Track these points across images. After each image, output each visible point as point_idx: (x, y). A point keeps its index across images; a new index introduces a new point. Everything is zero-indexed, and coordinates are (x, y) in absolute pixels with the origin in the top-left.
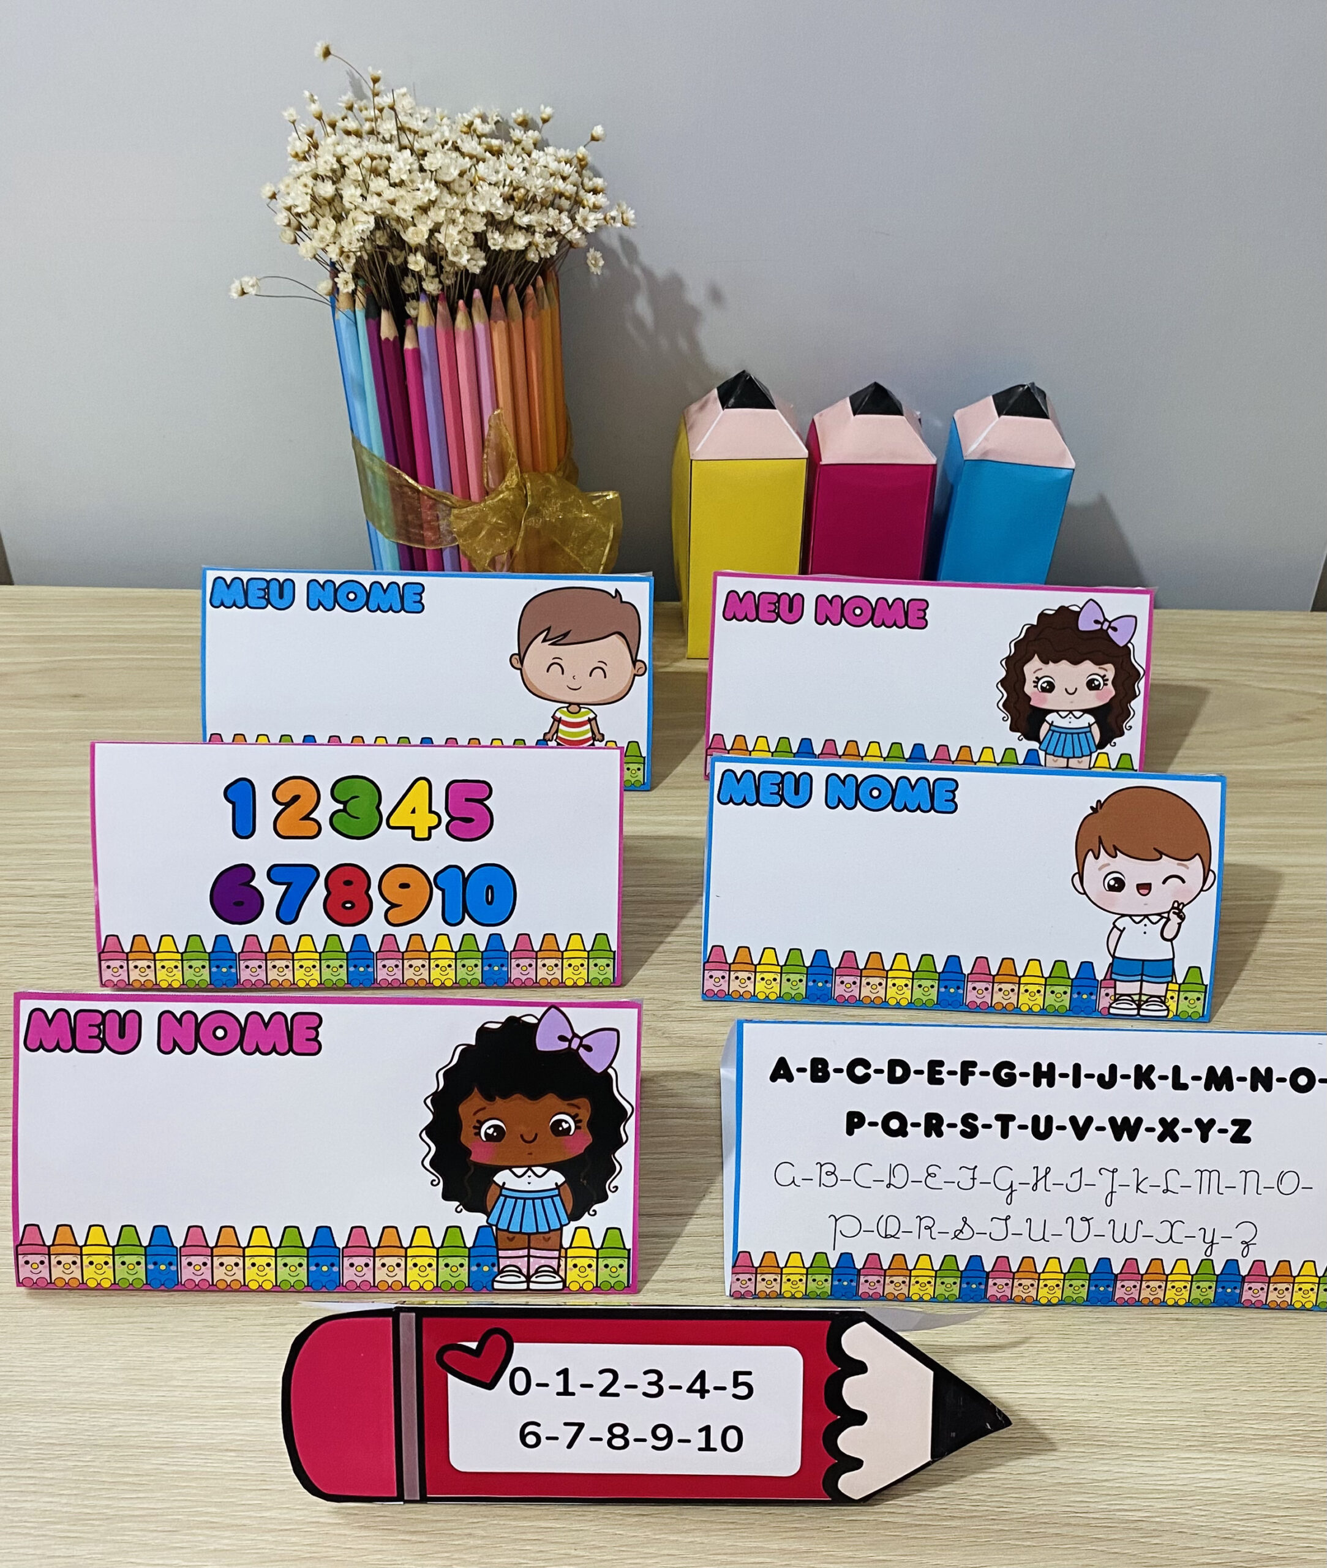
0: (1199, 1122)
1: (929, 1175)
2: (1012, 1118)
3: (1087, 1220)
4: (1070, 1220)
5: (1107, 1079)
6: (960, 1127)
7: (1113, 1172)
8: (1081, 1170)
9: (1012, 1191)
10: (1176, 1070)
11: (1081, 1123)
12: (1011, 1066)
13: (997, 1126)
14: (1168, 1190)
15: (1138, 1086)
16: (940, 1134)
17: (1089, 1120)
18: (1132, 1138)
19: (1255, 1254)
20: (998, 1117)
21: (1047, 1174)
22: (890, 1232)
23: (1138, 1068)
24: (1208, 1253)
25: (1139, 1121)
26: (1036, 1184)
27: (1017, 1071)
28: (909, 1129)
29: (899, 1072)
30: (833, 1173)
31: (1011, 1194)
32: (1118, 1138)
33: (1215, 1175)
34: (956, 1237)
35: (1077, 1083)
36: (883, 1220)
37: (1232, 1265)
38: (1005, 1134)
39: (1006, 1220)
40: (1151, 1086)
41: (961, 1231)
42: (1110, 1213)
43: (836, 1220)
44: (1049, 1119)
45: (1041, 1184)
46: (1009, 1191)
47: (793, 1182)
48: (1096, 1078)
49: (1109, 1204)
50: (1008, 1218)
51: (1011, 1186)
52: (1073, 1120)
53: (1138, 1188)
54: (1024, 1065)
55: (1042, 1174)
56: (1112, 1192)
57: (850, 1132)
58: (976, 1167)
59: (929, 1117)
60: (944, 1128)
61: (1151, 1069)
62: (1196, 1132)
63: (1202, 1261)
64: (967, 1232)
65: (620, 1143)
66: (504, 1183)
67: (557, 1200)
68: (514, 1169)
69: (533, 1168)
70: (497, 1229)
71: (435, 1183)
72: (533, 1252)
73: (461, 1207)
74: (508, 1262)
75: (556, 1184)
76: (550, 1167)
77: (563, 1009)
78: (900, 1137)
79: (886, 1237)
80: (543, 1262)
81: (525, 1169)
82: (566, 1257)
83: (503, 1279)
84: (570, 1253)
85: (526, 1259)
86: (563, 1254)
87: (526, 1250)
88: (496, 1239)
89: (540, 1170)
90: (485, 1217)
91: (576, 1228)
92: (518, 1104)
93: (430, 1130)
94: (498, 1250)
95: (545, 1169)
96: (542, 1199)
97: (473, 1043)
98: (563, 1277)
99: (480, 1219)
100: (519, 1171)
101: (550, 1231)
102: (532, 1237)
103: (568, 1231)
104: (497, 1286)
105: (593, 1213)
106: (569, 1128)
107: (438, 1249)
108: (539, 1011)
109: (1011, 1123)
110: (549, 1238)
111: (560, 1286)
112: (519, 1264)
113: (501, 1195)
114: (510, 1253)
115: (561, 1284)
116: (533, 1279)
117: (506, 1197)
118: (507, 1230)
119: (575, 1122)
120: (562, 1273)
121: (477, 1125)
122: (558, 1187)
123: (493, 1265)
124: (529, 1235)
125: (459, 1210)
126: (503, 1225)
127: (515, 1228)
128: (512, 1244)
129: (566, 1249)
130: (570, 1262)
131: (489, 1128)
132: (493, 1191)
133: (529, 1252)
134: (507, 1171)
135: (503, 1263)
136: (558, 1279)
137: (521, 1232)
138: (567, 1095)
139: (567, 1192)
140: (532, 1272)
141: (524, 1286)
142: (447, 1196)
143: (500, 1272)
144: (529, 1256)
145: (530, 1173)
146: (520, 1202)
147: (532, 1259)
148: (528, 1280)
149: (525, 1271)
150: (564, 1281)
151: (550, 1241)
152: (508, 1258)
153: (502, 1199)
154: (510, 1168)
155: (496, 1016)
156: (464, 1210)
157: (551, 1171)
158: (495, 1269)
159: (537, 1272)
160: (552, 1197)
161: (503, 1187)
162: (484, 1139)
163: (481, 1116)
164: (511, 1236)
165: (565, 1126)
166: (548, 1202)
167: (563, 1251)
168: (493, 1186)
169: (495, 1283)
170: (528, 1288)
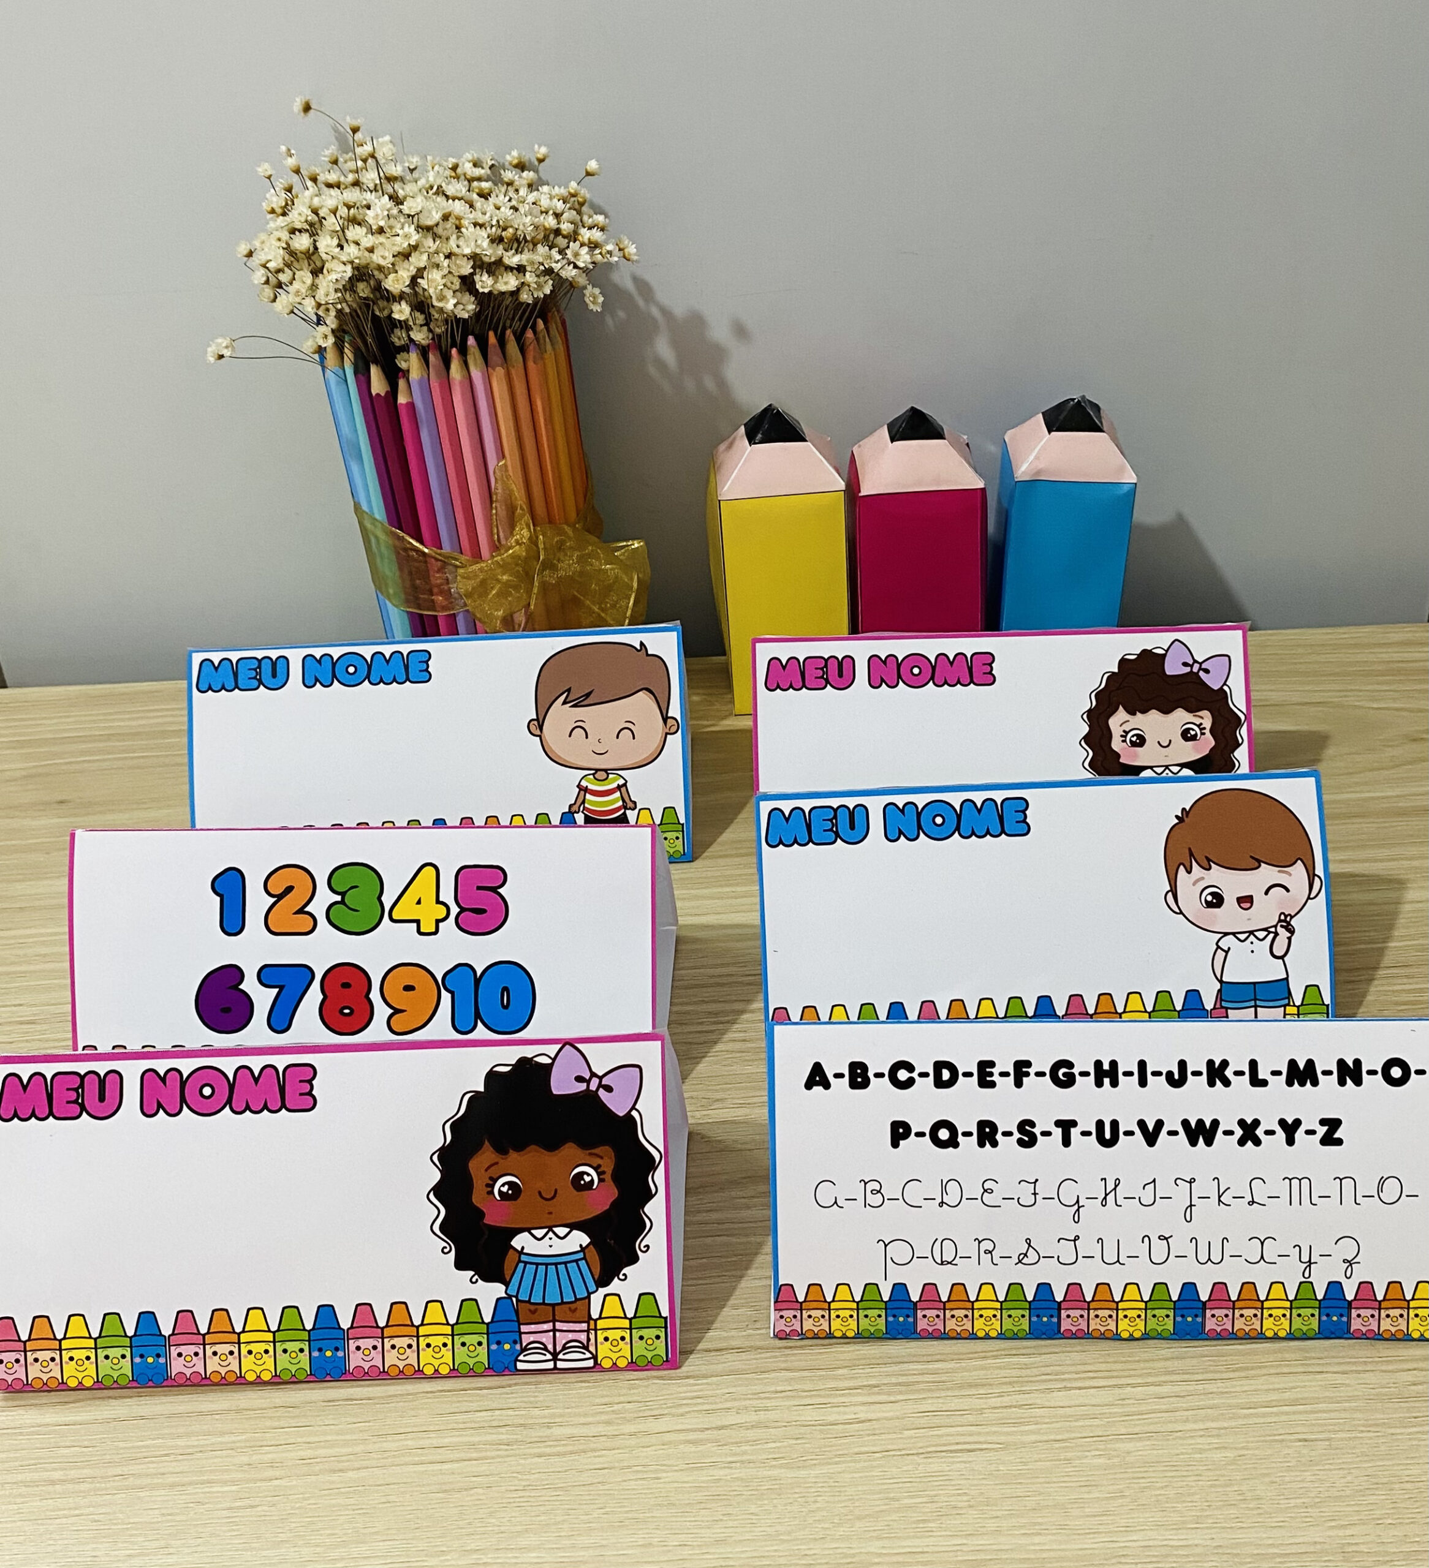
0: (1282, 1123)
1: (985, 1191)
2: (1074, 1123)
3: (1166, 1239)
4: (1146, 1239)
5: (1176, 1077)
6: (1017, 1135)
7: (1190, 1183)
8: (1154, 1181)
9: (1079, 1207)
10: (1253, 1064)
11: (1151, 1127)
12: (1069, 1065)
13: (1058, 1132)
14: (1253, 1202)
15: (1211, 1083)
16: (994, 1144)
17: (1159, 1124)
18: (1209, 1142)
19: (1360, 1274)
20: (1058, 1123)
21: (1116, 1186)
22: (948, 1257)
23: (1210, 1063)
24: (1307, 1275)
25: (1215, 1123)
26: (1105, 1198)
27: (1076, 1071)
28: (960, 1139)
29: (946, 1075)
30: (879, 1192)
31: (1078, 1210)
32: (1193, 1143)
33: (1305, 1182)
34: (1020, 1261)
35: (1143, 1083)
36: (938, 1243)
37: (1335, 1287)
38: (1066, 1142)
39: (1075, 1240)
40: (1227, 1083)
41: (1026, 1255)
42: (1191, 1230)
43: (886, 1246)
44: (1115, 1124)
45: (1111, 1197)
46: (1076, 1207)
47: (836, 1202)
48: (1164, 1076)
49: (1188, 1219)
50: (1077, 1238)
51: (1078, 1202)
52: (1142, 1124)
53: (1220, 1200)
54: (1083, 1063)
55: (1110, 1186)
56: (1191, 1206)
57: (895, 1144)
58: (1037, 1180)
59: (982, 1124)
60: (999, 1137)
61: (1225, 1064)
62: (1281, 1135)
63: (1301, 1283)
64: (1032, 1257)
65: (649, 1196)
66: (523, 1248)
67: (582, 1263)
68: (533, 1231)
69: (555, 1229)
70: (518, 1300)
71: (446, 1251)
72: (559, 1325)
73: (476, 1277)
74: (532, 1338)
75: (581, 1246)
76: (573, 1226)
77: (579, 1046)
78: (951, 1149)
79: (942, 1263)
80: (571, 1336)
81: (546, 1230)
82: (596, 1330)
83: (526, 1358)
84: (601, 1324)
85: (551, 1334)
86: (592, 1326)
87: (551, 1324)
88: (517, 1312)
89: (562, 1231)
90: (503, 1287)
91: (606, 1296)
92: (533, 1157)
93: (438, 1190)
94: (520, 1324)
95: (568, 1230)
96: (565, 1263)
97: (482, 1089)
98: (594, 1353)
99: (498, 1290)
100: (539, 1233)
101: (577, 1300)
102: (556, 1307)
103: (596, 1299)
104: (520, 1366)
105: (623, 1277)
106: (592, 1181)
107: (452, 1326)
108: (552, 1049)
109: (1072, 1130)
110: (576, 1309)
111: (591, 1363)
112: (544, 1340)
113: (520, 1261)
114: (533, 1328)
115: (592, 1361)
116: (561, 1356)
117: (526, 1263)
118: (529, 1302)
119: (599, 1174)
120: (592, 1349)
121: (491, 1182)
122: (583, 1249)
123: (515, 1342)
124: (553, 1305)
125: (474, 1280)
126: (523, 1296)
127: (537, 1298)
128: (536, 1317)
129: (596, 1320)
130: (601, 1336)
131: (503, 1185)
132: (511, 1257)
133: (554, 1326)
134: (526, 1234)
135: (526, 1339)
136: (588, 1355)
137: (544, 1303)
138: (587, 1144)
139: (593, 1255)
140: (558, 1349)
141: (550, 1365)
142: (460, 1265)
143: (523, 1350)
144: (554, 1330)
145: (551, 1234)
146: (542, 1268)
147: (558, 1334)
148: (555, 1359)
149: (550, 1347)
150: (595, 1357)
151: (578, 1311)
152: (531, 1333)
153: (521, 1265)
154: (529, 1230)
155: (506, 1057)
156: (479, 1280)
157: (575, 1232)
158: (518, 1347)
159: (564, 1348)
160: (576, 1261)
161: (521, 1252)
162: (498, 1198)
163: (493, 1172)
164: (532, 1308)
165: (587, 1179)
166: (572, 1267)
167: (592, 1323)
168: (511, 1251)
169: (518, 1363)
170: (555, 1368)
